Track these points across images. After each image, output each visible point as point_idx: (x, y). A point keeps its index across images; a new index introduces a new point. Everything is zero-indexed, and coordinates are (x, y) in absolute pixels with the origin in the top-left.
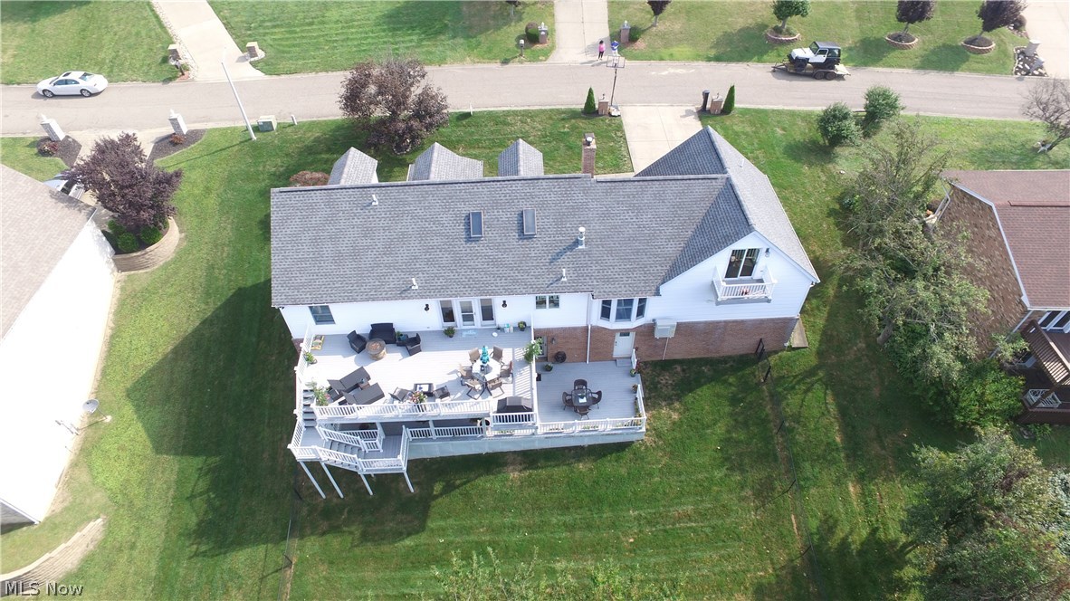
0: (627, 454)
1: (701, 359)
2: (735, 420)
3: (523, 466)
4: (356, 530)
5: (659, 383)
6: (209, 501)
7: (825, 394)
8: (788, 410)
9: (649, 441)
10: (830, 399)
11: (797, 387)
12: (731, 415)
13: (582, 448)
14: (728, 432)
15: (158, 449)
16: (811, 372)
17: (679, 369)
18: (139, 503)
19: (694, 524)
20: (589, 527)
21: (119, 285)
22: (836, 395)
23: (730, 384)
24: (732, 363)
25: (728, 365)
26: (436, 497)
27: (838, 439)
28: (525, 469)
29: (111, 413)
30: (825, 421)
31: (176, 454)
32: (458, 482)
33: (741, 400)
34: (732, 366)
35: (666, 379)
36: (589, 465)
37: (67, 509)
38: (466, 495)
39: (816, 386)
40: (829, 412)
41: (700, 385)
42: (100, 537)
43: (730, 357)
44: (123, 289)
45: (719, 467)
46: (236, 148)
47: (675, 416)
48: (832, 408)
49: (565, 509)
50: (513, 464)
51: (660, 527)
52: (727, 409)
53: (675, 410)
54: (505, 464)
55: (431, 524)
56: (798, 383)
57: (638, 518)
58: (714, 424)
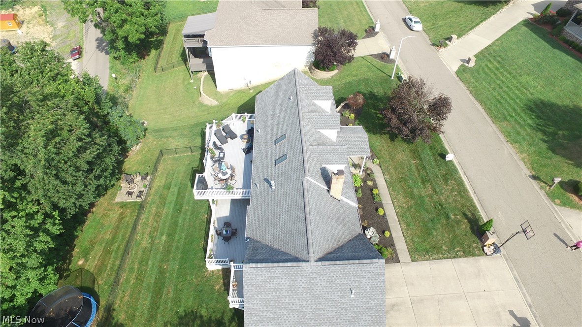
2: (206, 321)
12: (210, 319)
14: (201, 317)
19: (163, 297)
20: (177, 249)
37: (221, 94)
42: (213, 105)
45: (185, 311)
49: (186, 238)
51: (167, 280)
52: (213, 318)
57: (173, 270)
58: (207, 309)
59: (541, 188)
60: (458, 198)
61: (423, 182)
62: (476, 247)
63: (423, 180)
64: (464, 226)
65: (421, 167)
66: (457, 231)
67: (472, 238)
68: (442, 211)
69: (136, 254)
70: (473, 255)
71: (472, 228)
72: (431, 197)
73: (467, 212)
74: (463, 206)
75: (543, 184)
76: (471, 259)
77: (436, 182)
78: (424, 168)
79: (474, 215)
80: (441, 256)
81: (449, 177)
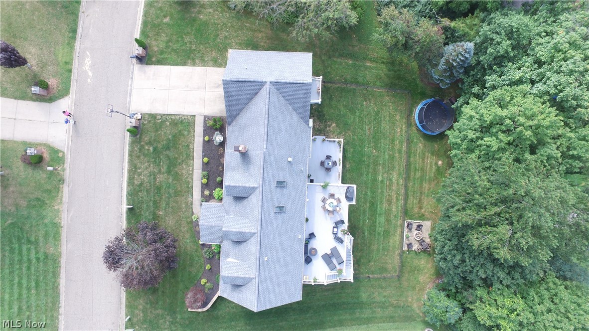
7: (333, 60)
9: (343, 138)
12: (337, 102)
19: (372, 127)
27: (351, 62)
30: (344, 64)
36: (348, 163)
45: (355, 112)
47: (334, 125)
48: (339, 60)
51: (372, 140)
52: (334, 103)
53: (331, 124)
57: (368, 147)
58: (340, 110)
59: (64, 170)
60: (139, 165)
61: (160, 188)
65: (157, 204)
66: (153, 135)
67: (145, 128)
68: (157, 155)
70: (151, 115)
71: (141, 136)
72: (160, 171)
74: (139, 157)
75: (61, 173)
77: (151, 186)
78: (154, 203)
80: (173, 118)
81: (138, 188)
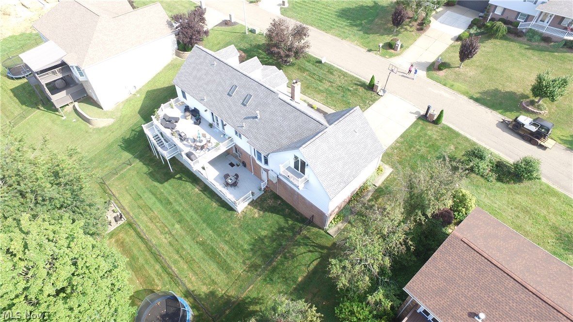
0: (229, 213)
1: (291, 206)
2: (272, 235)
3: (202, 189)
4: (151, 169)
5: (267, 201)
6: (135, 134)
7: (316, 259)
8: (295, 250)
9: (240, 215)
10: (315, 263)
11: (309, 246)
12: (273, 232)
13: (221, 199)
14: (265, 236)
15: (139, 112)
16: (322, 247)
17: (279, 202)
18: (123, 122)
19: (222, 254)
20: (196, 223)
21: (172, 59)
22: (319, 263)
23: (288, 223)
24: (299, 217)
25: (297, 217)
26: (175, 178)
27: (300, 279)
28: (201, 191)
29: (140, 95)
30: (303, 268)
31: (141, 116)
32: (183, 179)
33: (284, 232)
34: (298, 218)
35: (270, 202)
36: (216, 205)
37: (111, 112)
38: (181, 184)
39: (316, 253)
40: (309, 266)
41: (277, 213)
42: (110, 124)
43: (301, 214)
44: (172, 61)
45: (250, 245)
46: (239, 34)
47: (256, 215)
48: (312, 267)
49: (196, 212)
50: (200, 186)
51: (212, 244)
52: (274, 230)
53: (259, 213)
54: (198, 184)
55: (166, 184)
56: (311, 246)
57: (210, 235)
58: (264, 230)
59: (376, 54)
60: (346, 78)
61: (320, 81)
62: (375, 96)
63: (319, 81)
64: (361, 90)
65: (312, 75)
66: (360, 94)
67: (369, 93)
68: (344, 89)
69: (166, 251)
70: (376, 100)
71: (365, 88)
72: (332, 86)
73: (356, 82)
74: (351, 81)
75: (376, 52)
76: (377, 103)
77: (327, 77)
78: (314, 74)
79: (360, 82)
81: (331, 71)
